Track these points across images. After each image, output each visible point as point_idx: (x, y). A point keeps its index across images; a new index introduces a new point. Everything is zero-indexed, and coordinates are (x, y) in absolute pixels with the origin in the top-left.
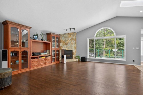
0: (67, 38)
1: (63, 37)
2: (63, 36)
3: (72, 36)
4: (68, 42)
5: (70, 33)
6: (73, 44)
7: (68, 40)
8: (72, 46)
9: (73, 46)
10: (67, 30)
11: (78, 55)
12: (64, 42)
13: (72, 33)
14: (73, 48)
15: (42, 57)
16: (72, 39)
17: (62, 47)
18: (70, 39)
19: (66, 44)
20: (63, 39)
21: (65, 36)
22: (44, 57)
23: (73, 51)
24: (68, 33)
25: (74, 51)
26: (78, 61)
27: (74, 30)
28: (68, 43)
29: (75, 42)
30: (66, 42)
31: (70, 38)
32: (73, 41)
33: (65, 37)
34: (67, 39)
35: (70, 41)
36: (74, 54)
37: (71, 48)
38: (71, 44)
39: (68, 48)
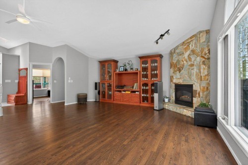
0: (180, 55)
1: (174, 54)
2: (174, 52)
3: (191, 46)
4: (182, 63)
5: (188, 40)
6: (195, 67)
7: (184, 60)
8: (192, 71)
9: (194, 71)
12: (175, 66)
13: (191, 38)
14: (194, 77)
16: (192, 53)
17: (173, 77)
18: (186, 55)
19: (180, 70)
21: (177, 51)
22: (129, 92)
23: (194, 88)
24: (184, 42)
25: (196, 87)
28: (183, 65)
30: (179, 65)
31: (188, 52)
32: (193, 60)
34: (180, 57)
35: (187, 62)
36: (197, 95)
37: (189, 79)
38: (189, 69)
39: (183, 79)
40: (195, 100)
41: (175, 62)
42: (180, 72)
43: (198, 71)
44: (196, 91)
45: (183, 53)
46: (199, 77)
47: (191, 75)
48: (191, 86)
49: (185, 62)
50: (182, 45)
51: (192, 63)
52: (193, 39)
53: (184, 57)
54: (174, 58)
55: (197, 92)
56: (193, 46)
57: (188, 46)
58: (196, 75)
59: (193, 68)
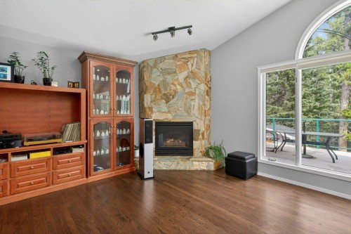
0: (169, 74)
1: (155, 70)
2: (155, 66)
3: (189, 64)
4: (173, 88)
5: (185, 53)
6: (197, 97)
7: (176, 83)
8: (192, 103)
9: (196, 103)
10: (155, 38)
11: (217, 144)
12: (157, 90)
13: (190, 52)
14: (195, 111)
15: (33, 156)
16: (193, 75)
17: (151, 109)
18: (182, 76)
19: (167, 98)
20: (154, 78)
21: (161, 65)
22: (48, 154)
23: (195, 127)
24: (176, 55)
25: (199, 125)
26: (212, 168)
27: (190, 32)
28: (175, 91)
29: (203, 87)
30: (166, 89)
31: (185, 74)
32: (193, 85)
33: (165, 72)
34: (169, 78)
35: (182, 87)
36: (201, 137)
37: (185, 114)
38: (187, 99)
39: (173, 114)
40: (196, 144)
41: (157, 84)
42: (167, 102)
43: (201, 103)
44: (199, 130)
45: (175, 72)
46: (203, 111)
47: (190, 108)
48: (191, 124)
49: (178, 87)
50: (173, 58)
51: (193, 91)
52: (193, 55)
53: (177, 79)
54: (153, 76)
55: (201, 132)
56: (194, 66)
57: (186, 63)
58: (199, 108)
59: (193, 97)
